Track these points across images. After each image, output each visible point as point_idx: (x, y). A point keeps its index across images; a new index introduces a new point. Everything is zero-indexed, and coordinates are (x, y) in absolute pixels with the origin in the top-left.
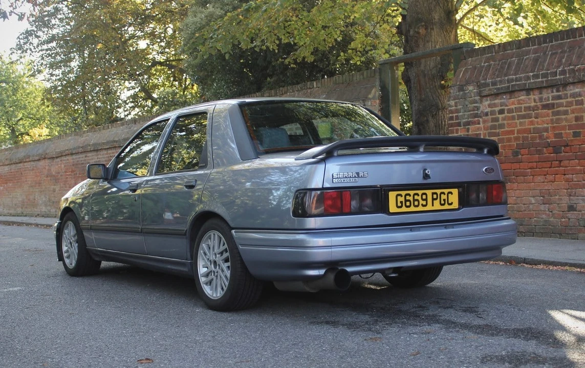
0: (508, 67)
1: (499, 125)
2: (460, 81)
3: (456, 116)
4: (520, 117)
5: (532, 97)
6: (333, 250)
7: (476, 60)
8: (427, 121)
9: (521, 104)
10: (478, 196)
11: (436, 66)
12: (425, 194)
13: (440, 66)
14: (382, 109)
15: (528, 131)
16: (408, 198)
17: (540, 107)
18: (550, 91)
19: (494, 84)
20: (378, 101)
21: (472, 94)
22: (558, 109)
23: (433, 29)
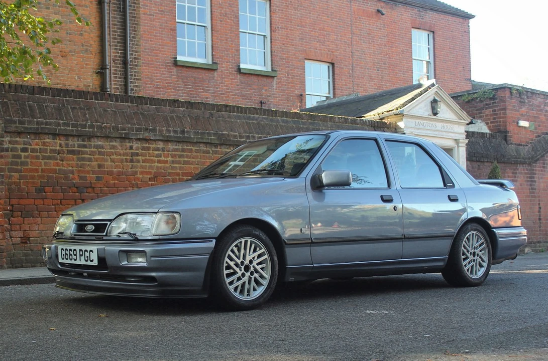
1: (21, 162)
4: (44, 158)
5: (58, 141)
9: (47, 146)
15: (54, 171)
17: (66, 152)
18: (76, 139)
19: (21, 122)
22: (83, 156)
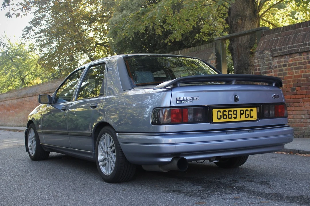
0: (289, 40)
1: (283, 73)
2: (261, 49)
3: (259, 69)
4: (295, 68)
5: (302, 56)
6: (176, 145)
7: (270, 37)
8: (243, 72)
9: (296, 61)
10: (269, 112)
11: (248, 41)
12: (236, 111)
13: (249, 41)
14: (216, 65)
15: (300, 76)
16: (225, 113)
17: (307, 62)
19: (280, 50)
20: (214, 61)
21: (268, 55)
23: (246, 20)
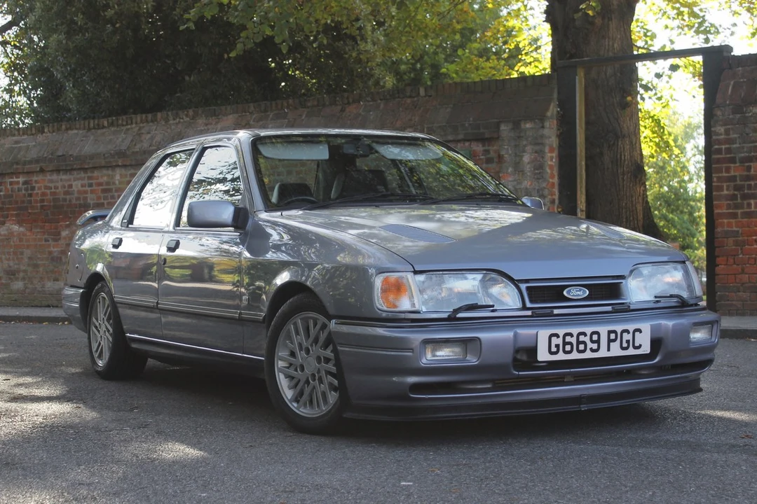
2: (731, 100)
3: (727, 149)
8: (602, 154)
14: (561, 134)
20: (555, 122)
23: (611, 19)
